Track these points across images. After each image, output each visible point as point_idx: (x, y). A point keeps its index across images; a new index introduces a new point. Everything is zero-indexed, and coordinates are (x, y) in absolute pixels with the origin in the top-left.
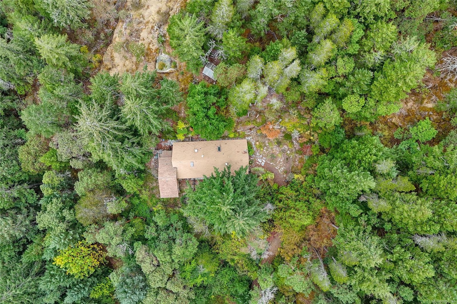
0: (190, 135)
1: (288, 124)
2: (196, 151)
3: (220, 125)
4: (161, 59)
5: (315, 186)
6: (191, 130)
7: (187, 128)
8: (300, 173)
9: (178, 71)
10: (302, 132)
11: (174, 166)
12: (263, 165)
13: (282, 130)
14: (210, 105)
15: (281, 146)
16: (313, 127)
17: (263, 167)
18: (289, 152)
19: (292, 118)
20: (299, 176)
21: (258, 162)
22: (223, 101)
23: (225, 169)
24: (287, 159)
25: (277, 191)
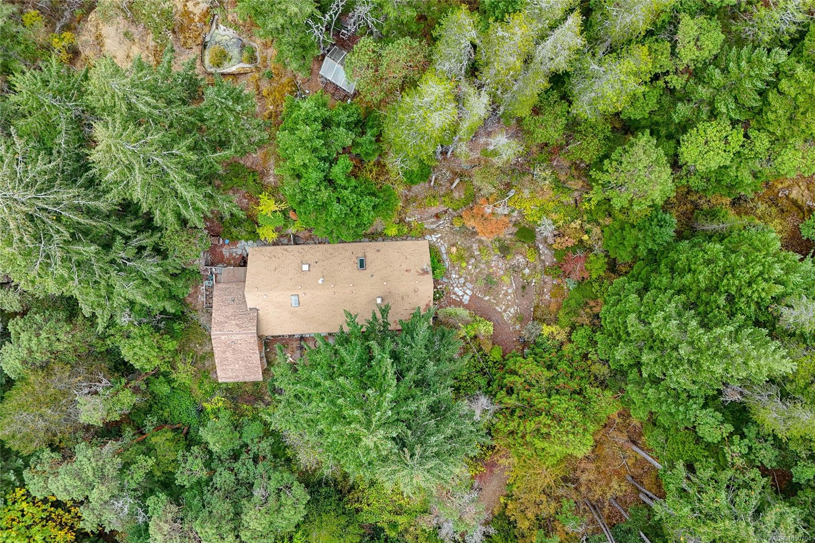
0: (292, 230)
1: (527, 205)
2: (305, 267)
3: (362, 204)
4: (217, 40)
5: (595, 356)
6: (294, 218)
7: (284, 212)
8: (556, 321)
9: (258, 69)
10: (561, 223)
11: (250, 305)
12: (466, 302)
13: (514, 220)
14: (338, 153)
15: (508, 257)
16: (590, 212)
17: (466, 307)
18: (527, 271)
19: (539, 189)
20: (553, 329)
21: (455, 294)
22: (371, 142)
23: (374, 314)
24: (524, 287)
25: (501, 365)
